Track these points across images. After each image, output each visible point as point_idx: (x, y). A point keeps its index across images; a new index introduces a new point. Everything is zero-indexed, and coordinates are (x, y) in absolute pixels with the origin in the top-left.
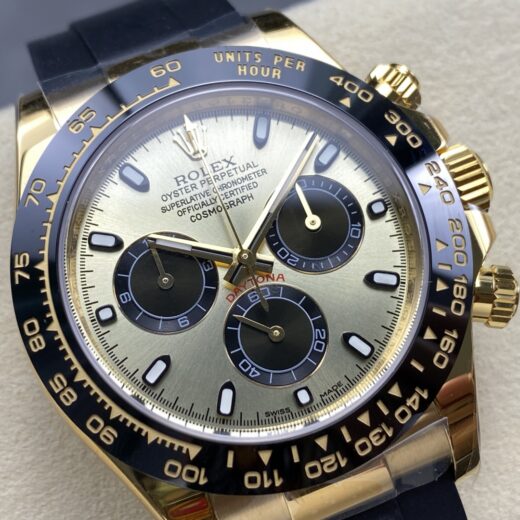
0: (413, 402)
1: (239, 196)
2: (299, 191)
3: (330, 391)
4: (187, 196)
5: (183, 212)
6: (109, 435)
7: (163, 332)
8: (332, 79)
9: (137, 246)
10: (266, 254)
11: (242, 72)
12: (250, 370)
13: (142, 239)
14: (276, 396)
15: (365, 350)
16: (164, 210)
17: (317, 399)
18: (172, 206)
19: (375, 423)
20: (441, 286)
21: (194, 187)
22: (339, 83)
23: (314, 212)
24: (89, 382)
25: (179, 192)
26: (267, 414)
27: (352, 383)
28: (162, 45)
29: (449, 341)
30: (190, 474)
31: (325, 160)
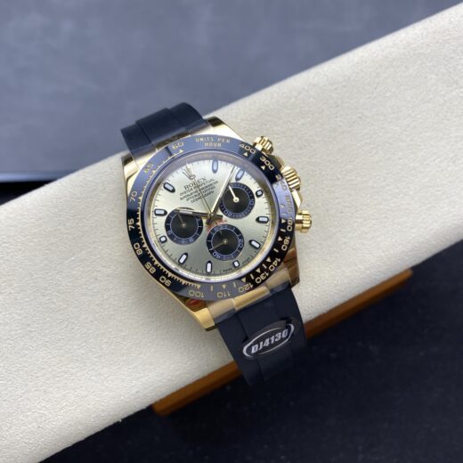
0: (275, 263)
1: (208, 192)
2: (230, 188)
3: (245, 261)
4: (189, 193)
5: (188, 199)
6: (168, 283)
7: (185, 244)
8: (240, 146)
9: (173, 213)
10: (220, 213)
11: (207, 145)
12: (217, 256)
13: (174, 210)
14: (227, 263)
15: (257, 245)
16: (181, 199)
17: (241, 264)
18: (184, 197)
19: (262, 271)
20: (283, 221)
21: (192, 189)
22: (243, 147)
23: (236, 196)
24: (160, 265)
25: (186, 192)
26: (224, 271)
27: (253, 258)
28: (175, 134)
29: (287, 240)
30: (198, 294)
31: (239, 176)
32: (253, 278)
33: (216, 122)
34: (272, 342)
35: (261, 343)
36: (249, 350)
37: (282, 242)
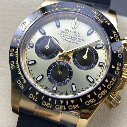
0: (75, 107)
1: (75, 41)
2: (88, 49)
3: (61, 92)
4: (65, 34)
5: (62, 37)
6: (13, 67)
8: (113, 31)
10: (71, 56)
11: (95, 17)
12: (49, 76)
13: (49, 36)
16: (58, 34)
17: (57, 92)
18: (60, 34)
20: (100, 89)
21: (68, 33)
22: (114, 33)
23: (87, 55)
24: (17, 54)
25: (64, 32)
26: (45, 87)
29: (93, 101)
30: (21, 86)
31: (98, 47)
32: (55, 103)
37: (88, 99)
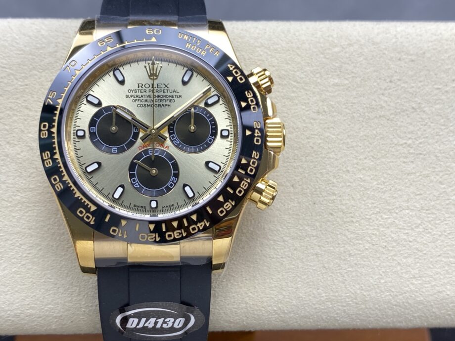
0: (201, 225)
1: (164, 103)
2: (193, 112)
3: (167, 207)
4: (140, 94)
5: (135, 101)
6: (60, 187)
7: (103, 151)
8: (229, 65)
9: (108, 108)
10: (165, 133)
11: (188, 47)
12: (135, 183)
13: (111, 106)
14: (143, 198)
15: (191, 194)
17: (160, 208)
18: (131, 96)
19: (179, 228)
20: (236, 179)
21: (145, 91)
22: (231, 69)
23: (195, 124)
24: (60, 160)
25: (137, 91)
26: (135, 206)
27: (179, 207)
29: (229, 205)
30: (88, 217)
31: (210, 102)
32: (164, 230)
33: (217, 26)
34: (158, 326)
35: (143, 320)
36: (125, 320)
37: (221, 204)
